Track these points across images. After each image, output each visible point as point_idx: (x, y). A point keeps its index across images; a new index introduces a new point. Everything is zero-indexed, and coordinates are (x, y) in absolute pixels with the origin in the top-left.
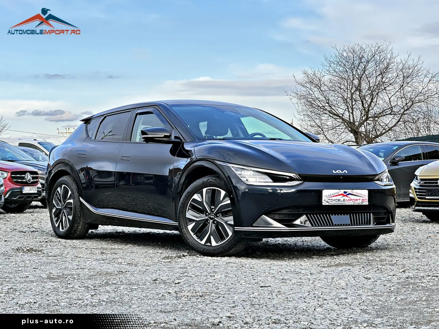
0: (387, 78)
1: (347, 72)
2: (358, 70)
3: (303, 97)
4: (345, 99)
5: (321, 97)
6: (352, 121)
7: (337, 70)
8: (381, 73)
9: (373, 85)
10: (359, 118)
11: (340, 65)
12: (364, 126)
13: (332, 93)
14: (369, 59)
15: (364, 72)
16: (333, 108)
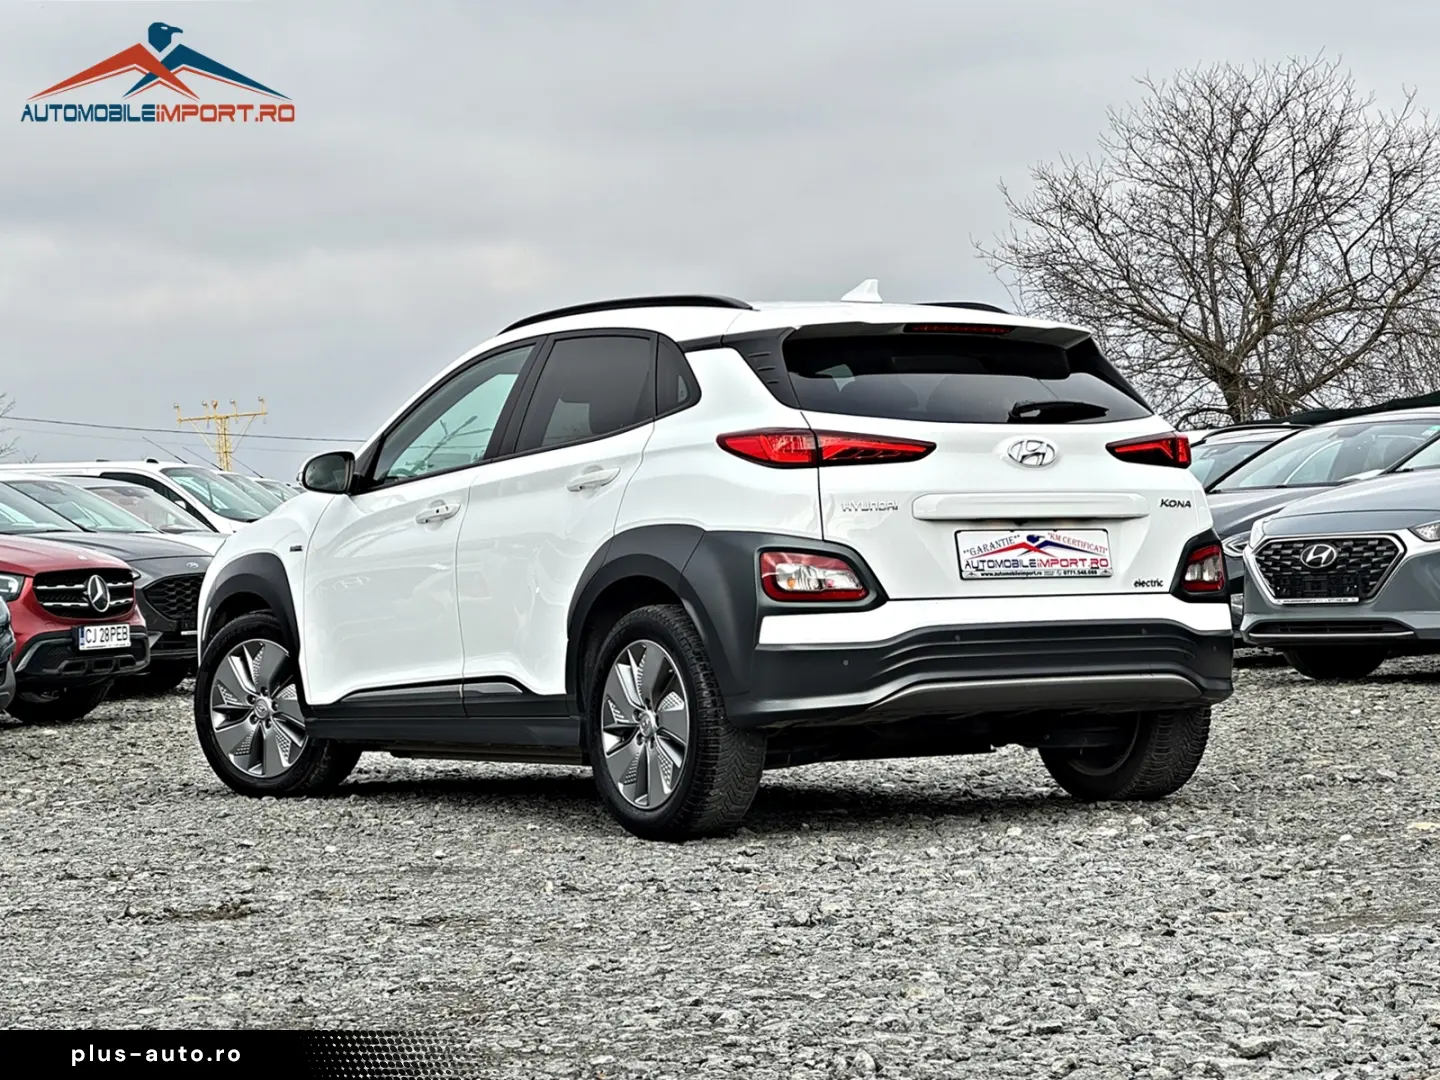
0: (1332, 183)
1: (1190, 165)
2: (1230, 159)
3: (1037, 258)
4: (1186, 260)
5: (1100, 259)
6: (1212, 338)
7: (1154, 161)
8: (1313, 165)
9: (1285, 209)
10: (1238, 328)
11: (1166, 142)
12: (1258, 354)
13: (1140, 244)
14: (1269, 118)
15: (1251, 164)
16: (1145, 294)
